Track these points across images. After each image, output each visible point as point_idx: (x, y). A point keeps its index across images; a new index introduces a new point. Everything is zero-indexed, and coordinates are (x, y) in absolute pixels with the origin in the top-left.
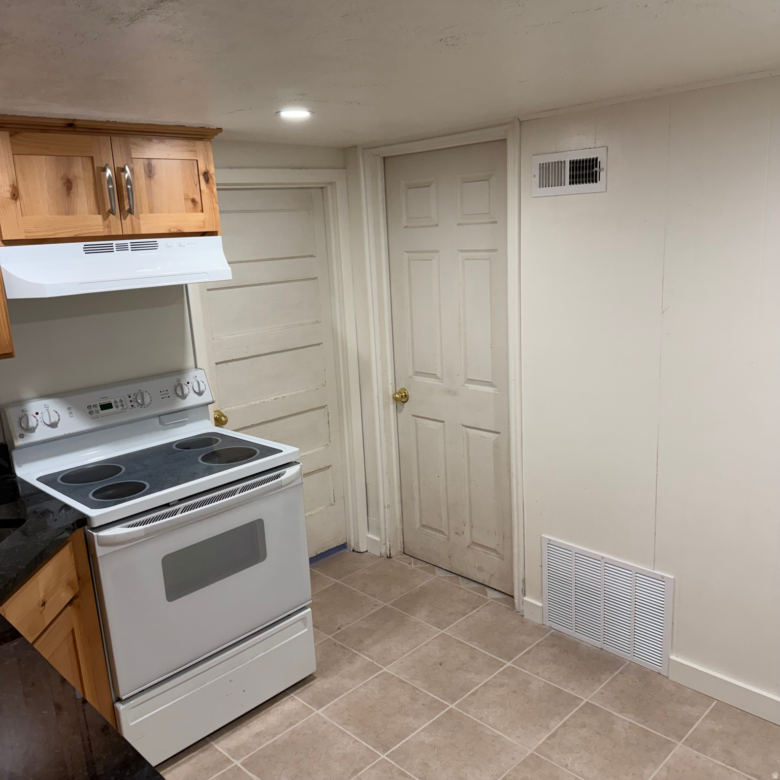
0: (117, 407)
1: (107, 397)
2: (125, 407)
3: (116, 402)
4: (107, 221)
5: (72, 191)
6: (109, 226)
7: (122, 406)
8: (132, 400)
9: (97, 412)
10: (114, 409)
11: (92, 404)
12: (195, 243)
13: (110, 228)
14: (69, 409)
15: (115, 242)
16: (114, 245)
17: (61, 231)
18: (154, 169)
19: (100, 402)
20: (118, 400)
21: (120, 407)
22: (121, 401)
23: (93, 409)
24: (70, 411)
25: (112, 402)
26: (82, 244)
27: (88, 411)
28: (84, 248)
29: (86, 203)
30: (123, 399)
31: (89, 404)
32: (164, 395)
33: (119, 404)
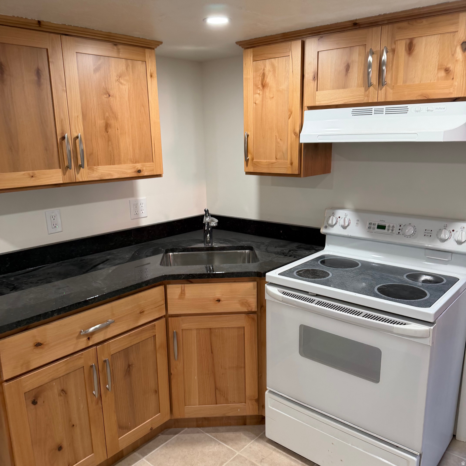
0: (388, 230)
1: (385, 221)
2: (394, 232)
3: (389, 226)
4: (367, 92)
5: (349, 72)
6: (368, 96)
7: (392, 230)
8: (401, 229)
9: (374, 228)
10: (386, 231)
11: (373, 222)
12: (444, 108)
13: (369, 97)
14: (358, 221)
15: (374, 108)
16: (373, 110)
17: (336, 100)
18: (414, 47)
19: (379, 223)
20: (391, 225)
21: (390, 231)
22: (393, 227)
23: (372, 226)
24: (357, 222)
25: (387, 226)
26: (351, 109)
27: (368, 225)
28: (352, 112)
29: (356, 79)
30: (395, 226)
31: (371, 222)
32: (428, 234)
33: (391, 228)
